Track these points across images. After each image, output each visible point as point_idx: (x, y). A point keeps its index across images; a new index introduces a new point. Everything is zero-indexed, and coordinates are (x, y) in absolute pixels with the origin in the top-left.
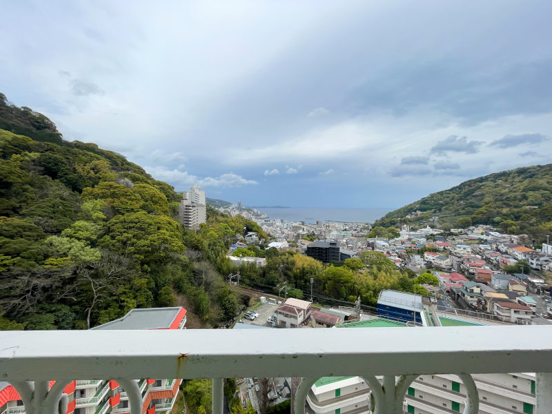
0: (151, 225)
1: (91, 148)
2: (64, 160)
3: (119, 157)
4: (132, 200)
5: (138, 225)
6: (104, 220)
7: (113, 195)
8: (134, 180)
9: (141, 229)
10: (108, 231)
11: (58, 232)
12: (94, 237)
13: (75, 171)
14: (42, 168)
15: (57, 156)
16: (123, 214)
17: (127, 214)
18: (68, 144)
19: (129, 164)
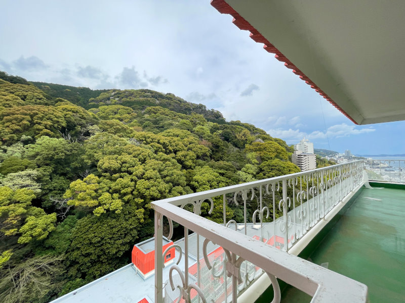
0: (284, 168)
1: (238, 123)
2: (231, 132)
3: (251, 126)
4: (269, 152)
5: (277, 168)
6: (257, 164)
7: (260, 150)
8: (264, 139)
9: (279, 170)
10: (261, 170)
11: (240, 169)
12: (255, 173)
13: (236, 137)
14: (223, 138)
15: (228, 130)
16: (267, 161)
17: (269, 161)
18: (228, 124)
19: (256, 129)
